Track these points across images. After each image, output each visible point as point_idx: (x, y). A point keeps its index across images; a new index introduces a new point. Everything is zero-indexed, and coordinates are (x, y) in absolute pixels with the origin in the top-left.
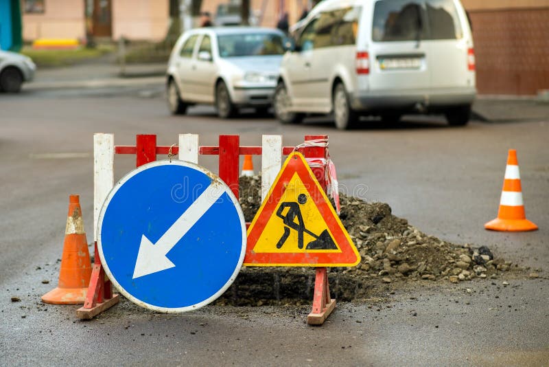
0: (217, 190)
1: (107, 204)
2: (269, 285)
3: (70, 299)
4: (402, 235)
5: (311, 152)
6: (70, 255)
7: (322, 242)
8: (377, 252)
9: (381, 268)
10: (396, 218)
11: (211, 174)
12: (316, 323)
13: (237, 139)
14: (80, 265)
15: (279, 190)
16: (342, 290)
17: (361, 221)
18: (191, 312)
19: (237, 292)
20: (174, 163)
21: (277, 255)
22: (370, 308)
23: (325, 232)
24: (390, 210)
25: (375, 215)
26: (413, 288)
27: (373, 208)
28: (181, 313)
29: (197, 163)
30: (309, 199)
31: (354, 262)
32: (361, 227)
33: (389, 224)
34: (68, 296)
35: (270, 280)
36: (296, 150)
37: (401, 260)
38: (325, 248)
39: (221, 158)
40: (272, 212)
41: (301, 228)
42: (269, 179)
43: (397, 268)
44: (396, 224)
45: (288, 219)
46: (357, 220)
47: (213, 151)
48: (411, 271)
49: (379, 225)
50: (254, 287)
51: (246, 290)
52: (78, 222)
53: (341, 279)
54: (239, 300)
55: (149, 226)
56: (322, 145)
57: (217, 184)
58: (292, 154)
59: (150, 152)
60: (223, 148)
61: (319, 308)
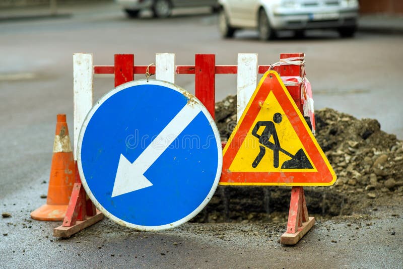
0: (193, 109)
2: (259, 199)
3: (56, 215)
4: (390, 150)
5: (286, 70)
6: (57, 173)
7: (298, 161)
8: (365, 167)
9: (368, 183)
10: (384, 134)
11: (187, 93)
12: (290, 243)
13: (212, 57)
14: (67, 182)
15: (254, 109)
16: (329, 205)
17: (350, 137)
18: (170, 230)
19: (228, 206)
20: (151, 82)
21: (253, 174)
22: (349, 225)
24: (379, 126)
25: (363, 131)
26: (397, 204)
27: (362, 124)
28: (159, 232)
29: (173, 82)
30: (285, 118)
31: (329, 181)
32: (350, 142)
33: (378, 140)
34: (54, 213)
35: (260, 194)
36: (272, 69)
37: (388, 176)
38: (300, 167)
39: (196, 77)
40: (248, 132)
41: (277, 148)
42: (245, 98)
43: (383, 183)
44: (384, 140)
45: (263, 138)
46: (346, 136)
47: (189, 70)
48: (397, 186)
49: (368, 140)
50: (244, 201)
51: (238, 204)
52: (65, 141)
53: (327, 194)
54: (230, 212)
56: (297, 63)
57: (193, 103)
58: (267, 73)
59: (128, 72)
60: (199, 68)
61: (293, 228)
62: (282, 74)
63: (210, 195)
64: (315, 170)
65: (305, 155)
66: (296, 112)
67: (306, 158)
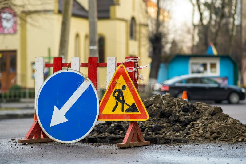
0: (87, 84)
1: (40, 91)
5: (128, 64)
7: (132, 109)
8: (208, 129)
9: (205, 136)
11: (85, 76)
13: (96, 59)
15: (114, 83)
17: (205, 115)
20: (69, 71)
21: (112, 115)
23: (134, 104)
25: (212, 112)
27: (212, 109)
31: (146, 119)
32: (204, 117)
36: (122, 64)
37: (215, 132)
38: (133, 112)
39: (89, 69)
40: (111, 94)
41: (123, 102)
42: (110, 78)
44: (222, 117)
45: (117, 97)
47: (86, 65)
49: (214, 117)
55: (58, 101)
56: (133, 61)
57: (87, 81)
58: (120, 66)
59: (59, 66)
60: (90, 64)
61: (126, 141)
62: (126, 66)
63: (93, 126)
64: (140, 113)
65: (135, 106)
66: (132, 85)
67: (136, 107)
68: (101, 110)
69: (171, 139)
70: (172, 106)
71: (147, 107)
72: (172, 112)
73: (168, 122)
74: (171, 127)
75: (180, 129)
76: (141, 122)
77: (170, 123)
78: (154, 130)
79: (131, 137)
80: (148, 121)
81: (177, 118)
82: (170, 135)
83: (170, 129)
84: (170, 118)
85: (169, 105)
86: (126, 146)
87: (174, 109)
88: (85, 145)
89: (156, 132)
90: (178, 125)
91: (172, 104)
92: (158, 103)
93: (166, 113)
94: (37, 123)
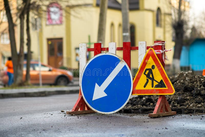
0: (122, 64)
1: (84, 71)
5: (156, 48)
7: (160, 84)
11: (120, 58)
13: (129, 43)
15: (144, 64)
20: (107, 54)
21: (144, 90)
23: (162, 80)
30: (156, 67)
31: (172, 93)
36: (151, 47)
38: (161, 87)
39: (123, 52)
40: (142, 73)
41: (153, 79)
42: (141, 59)
45: (148, 75)
47: (121, 49)
55: (98, 79)
56: (161, 44)
57: (122, 62)
58: (149, 49)
59: (99, 50)
60: (124, 48)
61: (156, 111)
62: (155, 49)
63: (128, 99)
64: (167, 88)
66: (160, 65)
67: (164, 83)
68: (134, 86)
69: (194, 109)
70: (194, 81)
71: (173, 83)
72: (194, 87)
73: (191, 96)
74: (193, 100)
75: (201, 101)
76: (168, 96)
77: (192, 96)
78: (179, 103)
79: (160, 108)
80: (174, 95)
81: (198, 92)
82: (193, 106)
83: (193, 101)
84: (192, 92)
85: (191, 81)
86: (156, 116)
87: (196, 84)
88: (122, 115)
89: (181, 104)
90: (199, 97)
91: (194, 80)
92: (182, 80)
93: (189, 88)
94: (82, 98)
